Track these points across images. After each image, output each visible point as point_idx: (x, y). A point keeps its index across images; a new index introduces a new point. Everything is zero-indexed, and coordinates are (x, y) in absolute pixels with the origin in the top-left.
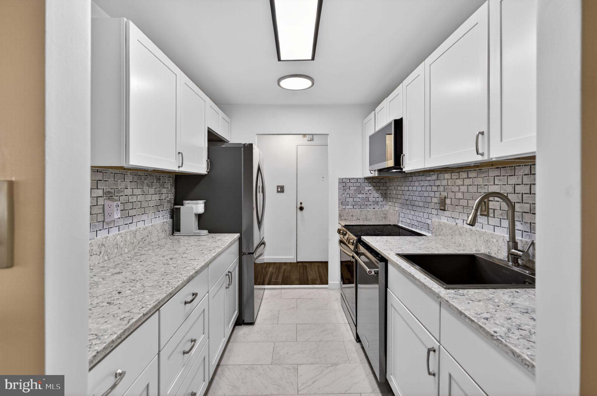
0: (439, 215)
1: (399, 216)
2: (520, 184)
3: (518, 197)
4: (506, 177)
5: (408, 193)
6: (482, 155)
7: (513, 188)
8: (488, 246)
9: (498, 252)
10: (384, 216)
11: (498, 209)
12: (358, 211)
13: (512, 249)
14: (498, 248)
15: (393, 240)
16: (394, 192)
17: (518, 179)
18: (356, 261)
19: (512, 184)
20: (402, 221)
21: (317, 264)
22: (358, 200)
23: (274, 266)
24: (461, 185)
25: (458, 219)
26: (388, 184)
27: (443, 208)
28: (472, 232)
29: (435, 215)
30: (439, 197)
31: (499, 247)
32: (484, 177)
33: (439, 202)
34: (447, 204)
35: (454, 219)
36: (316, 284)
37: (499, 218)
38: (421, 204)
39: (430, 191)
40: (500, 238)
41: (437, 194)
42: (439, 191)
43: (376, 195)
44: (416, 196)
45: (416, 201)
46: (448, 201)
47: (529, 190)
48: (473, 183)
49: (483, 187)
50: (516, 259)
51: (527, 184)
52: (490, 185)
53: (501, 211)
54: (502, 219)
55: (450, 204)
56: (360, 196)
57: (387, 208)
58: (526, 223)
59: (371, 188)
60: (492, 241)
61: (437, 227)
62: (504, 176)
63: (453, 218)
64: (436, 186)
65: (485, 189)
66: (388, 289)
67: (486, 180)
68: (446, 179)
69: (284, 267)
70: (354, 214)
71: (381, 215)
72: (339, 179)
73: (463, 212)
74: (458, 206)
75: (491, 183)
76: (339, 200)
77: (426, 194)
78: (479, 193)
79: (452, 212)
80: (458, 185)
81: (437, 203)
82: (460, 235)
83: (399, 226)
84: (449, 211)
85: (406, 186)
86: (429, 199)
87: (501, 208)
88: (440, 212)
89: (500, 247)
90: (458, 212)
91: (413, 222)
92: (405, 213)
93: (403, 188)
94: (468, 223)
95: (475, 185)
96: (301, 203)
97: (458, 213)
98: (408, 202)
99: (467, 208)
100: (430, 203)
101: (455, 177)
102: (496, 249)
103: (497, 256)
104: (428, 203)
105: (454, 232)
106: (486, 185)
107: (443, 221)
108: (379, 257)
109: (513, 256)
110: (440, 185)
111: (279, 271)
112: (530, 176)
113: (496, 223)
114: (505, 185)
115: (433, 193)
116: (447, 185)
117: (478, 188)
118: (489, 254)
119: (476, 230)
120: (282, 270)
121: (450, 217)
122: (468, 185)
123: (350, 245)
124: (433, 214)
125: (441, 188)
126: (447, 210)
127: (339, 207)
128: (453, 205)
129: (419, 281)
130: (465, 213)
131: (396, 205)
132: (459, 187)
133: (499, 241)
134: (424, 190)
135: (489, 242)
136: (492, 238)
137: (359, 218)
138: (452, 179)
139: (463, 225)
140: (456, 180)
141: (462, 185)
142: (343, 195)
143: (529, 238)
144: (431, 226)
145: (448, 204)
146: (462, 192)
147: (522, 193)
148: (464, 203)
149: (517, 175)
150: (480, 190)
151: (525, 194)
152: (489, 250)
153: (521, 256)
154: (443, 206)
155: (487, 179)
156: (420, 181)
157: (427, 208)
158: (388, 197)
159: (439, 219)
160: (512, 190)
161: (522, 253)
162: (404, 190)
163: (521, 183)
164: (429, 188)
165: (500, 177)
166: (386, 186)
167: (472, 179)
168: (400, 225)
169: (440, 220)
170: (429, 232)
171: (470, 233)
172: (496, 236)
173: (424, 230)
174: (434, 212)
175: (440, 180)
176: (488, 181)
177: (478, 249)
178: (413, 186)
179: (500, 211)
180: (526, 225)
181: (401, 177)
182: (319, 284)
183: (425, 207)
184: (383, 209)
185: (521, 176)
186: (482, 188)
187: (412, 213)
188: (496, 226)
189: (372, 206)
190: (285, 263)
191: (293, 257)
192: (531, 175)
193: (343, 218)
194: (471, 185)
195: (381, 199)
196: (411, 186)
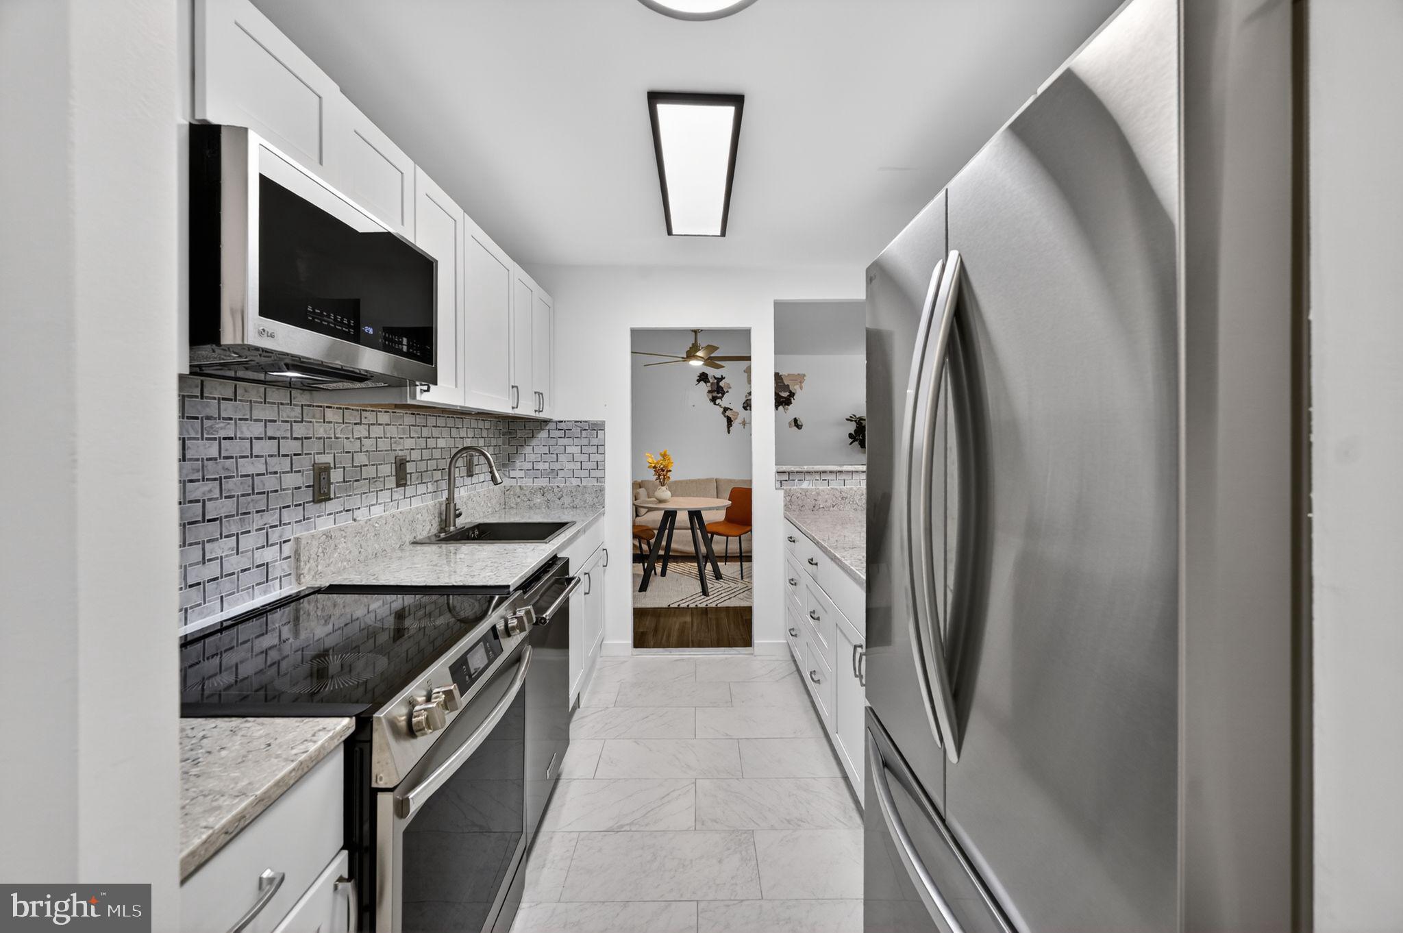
0: (307, 519)
24: (364, 438)
25: (358, 508)
27: (323, 496)
29: (296, 521)
30: (310, 470)
32: (399, 425)
33: (309, 484)
34: (332, 483)
35: (351, 512)
37: (414, 485)
39: (272, 456)
41: (302, 463)
42: (309, 455)
46: (336, 476)
48: (384, 433)
55: (341, 482)
61: (320, 550)
63: (347, 510)
64: (296, 439)
65: (400, 444)
68: (330, 422)
73: (368, 491)
77: (253, 467)
78: (393, 450)
79: (345, 498)
81: (300, 488)
82: (376, 535)
84: (338, 497)
88: (314, 508)
90: (358, 494)
95: (388, 438)
97: (360, 496)
99: (376, 481)
100: (275, 491)
101: (353, 420)
106: (402, 438)
107: (319, 529)
110: (310, 436)
115: (286, 459)
116: (331, 436)
117: (392, 442)
121: (341, 511)
122: (376, 437)
124: (289, 523)
125: (316, 446)
126: (332, 499)
128: (347, 482)
130: (371, 492)
132: (361, 440)
134: (234, 455)
138: (347, 423)
140: (354, 426)
141: (366, 438)
145: (337, 483)
146: (367, 451)
148: (370, 471)
150: (396, 446)
154: (321, 491)
155: (402, 428)
157: (258, 514)
159: (309, 530)
175: (310, 422)
176: (403, 431)
183: (248, 513)
186: (397, 442)
188: (413, 496)
194: (381, 438)
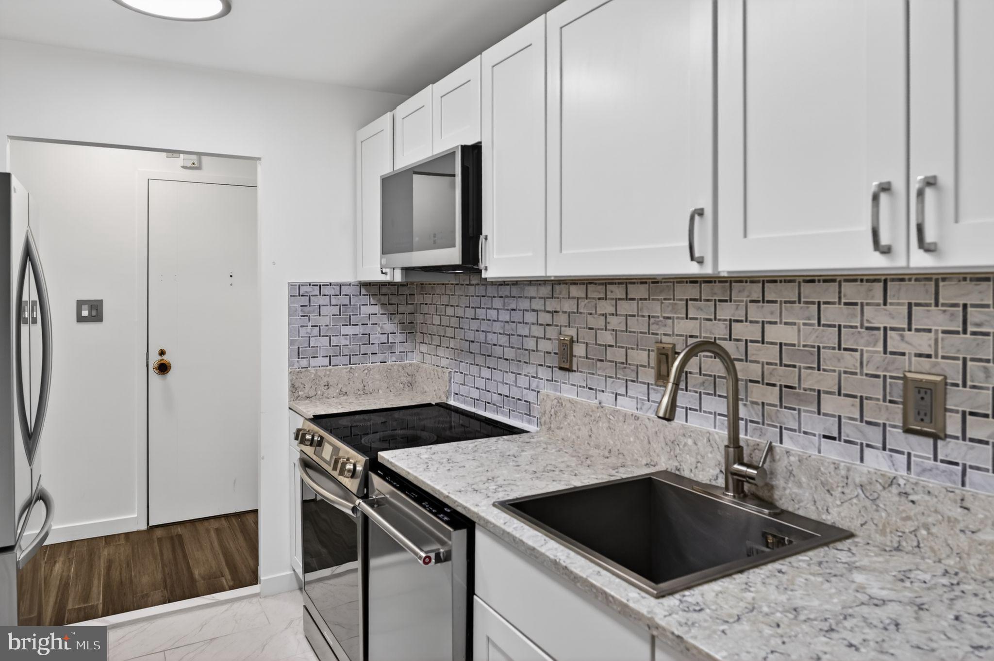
0: (555, 381)
1: (450, 382)
2: (741, 321)
3: (737, 348)
4: (713, 303)
5: (474, 325)
6: (701, 261)
7: (726, 328)
8: (674, 454)
9: (696, 467)
10: (409, 379)
11: (695, 371)
12: (342, 371)
13: (734, 463)
14: (697, 458)
15: (463, 456)
16: (436, 320)
17: (737, 308)
18: (366, 518)
19: (725, 320)
20: (457, 394)
21: (215, 524)
22: (343, 341)
23: (69, 552)
24: (610, 314)
25: (603, 391)
26: (418, 299)
27: (567, 366)
28: (638, 422)
29: (547, 380)
30: (557, 339)
31: (699, 457)
32: (665, 299)
33: (557, 352)
34: (575, 356)
35: (594, 392)
36: (221, 589)
37: (696, 392)
38: (510, 353)
39: (533, 324)
40: (702, 436)
41: (552, 332)
42: (557, 326)
43: (389, 327)
44: (495, 333)
45: (495, 345)
46: (579, 350)
47: (760, 335)
48: (638, 310)
49: (660, 321)
50: (740, 483)
51: (757, 322)
52: (678, 318)
53: (702, 376)
54: (705, 393)
55: (583, 357)
56: (350, 330)
57: (414, 359)
58: (753, 403)
59: (376, 309)
60: (683, 443)
61: (553, 410)
62: (708, 300)
63: (590, 389)
64: (548, 312)
65: (665, 325)
66: (475, 597)
67: (668, 307)
68: (574, 298)
69: (106, 553)
70: (332, 381)
71: (400, 377)
72: (291, 285)
73: (614, 376)
74: (602, 361)
75: (680, 313)
76: (291, 343)
77: (523, 330)
78: (653, 334)
79: (588, 375)
80: (604, 313)
81: (550, 353)
82: (610, 428)
83: (451, 405)
84: (581, 372)
85: (469, 307)
86: (530, 344)
87: (702, 369)
88: (559, 374)
89: (703, 457)
90: (602, 376)
91: (488, 397)
92: (465, 374)
93: (460, 312)
94: (661, 414)
95: (643, 316)
96: (162, 353)
97: (604, 378)
98: (474, 347)
99: (625, 368)
100: (534, 351)
101: (596, 295)
102: (694, 460)
103: (695, 475)
104: (527, 352)
105: (595, 423)
106: (669, 318)
107: (565, 395)
108: (446, 514)
109: (736, 477)
110: (558, 310)
111: (91, 566)
112: (761, 304)
113: (690, 402)
114: (710, 320)
115: (542, 328)
116: (576, 311)
117: (651, 322)
118: (677, 473)
119: (649, 419)
120: (101, 565)
121: (584, 387)
122: (626, 315)
123: (346, 479)
124: (542, 379)
125: (562, 319)
126: (575, 371)
127: (291, 364)
128: (589, 359)
129: (585, 582)
130: (619, 378)
131: (441, 352)
132: (606, 318)
133: (699, 444)
134: (516, 321)
135: (678, 445)
136: (684, 435)
137: (344, 390)
138: (590, 298)
139: (616, 405)
140: (597, 301)
141: (613, 315)
142: (303, 331)
143: (760, 435)
144: (536, 406)
145: (580, 357)
146: (613, 330)
147: (746, 340)
148: (617, 354)
149: (735, 301)
150: (654, 328)
151: (752, 341)
152: (676, 464)
153: (753, 478)
154: (565, 361)
155: (670, 303)
156: (507, 297)
157: (525, 364)
158: (418, 330)
159: (556, 390)
160: (725, 331)
161: (755, 472)
162: (462, 318)
163: (744, 319)
164: (530, 317)
165: (699, 302)
166: (413, 304)
167: (635, 302)
168: (452, 402)
169: (559, 394)
170: (529, 422)
171: (633, 426)
172: (691, 431)
173: (515, 417)
174: (544, 373)
175: (558, 298)
176: (673, 309)
177: (651, 460)
178: (488, 308)
179: (698, 376)
180: (753, 408)
181: (454, 282)
182: (231, 588)
183: (520, 361)
184: (406, 362)
185: (744, 304)
186: (660, 323)
187: (486, 373)
188: (690, 409)
189: (380, 357)
190: (109, 539)
191: (136, 516)
192: (763, 302)
193: (300, 393)
194: (634, 316)
195: (400, 337)
196: (483, 308)
